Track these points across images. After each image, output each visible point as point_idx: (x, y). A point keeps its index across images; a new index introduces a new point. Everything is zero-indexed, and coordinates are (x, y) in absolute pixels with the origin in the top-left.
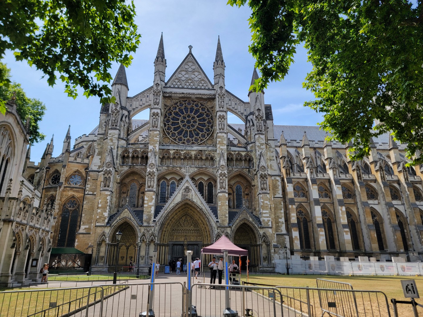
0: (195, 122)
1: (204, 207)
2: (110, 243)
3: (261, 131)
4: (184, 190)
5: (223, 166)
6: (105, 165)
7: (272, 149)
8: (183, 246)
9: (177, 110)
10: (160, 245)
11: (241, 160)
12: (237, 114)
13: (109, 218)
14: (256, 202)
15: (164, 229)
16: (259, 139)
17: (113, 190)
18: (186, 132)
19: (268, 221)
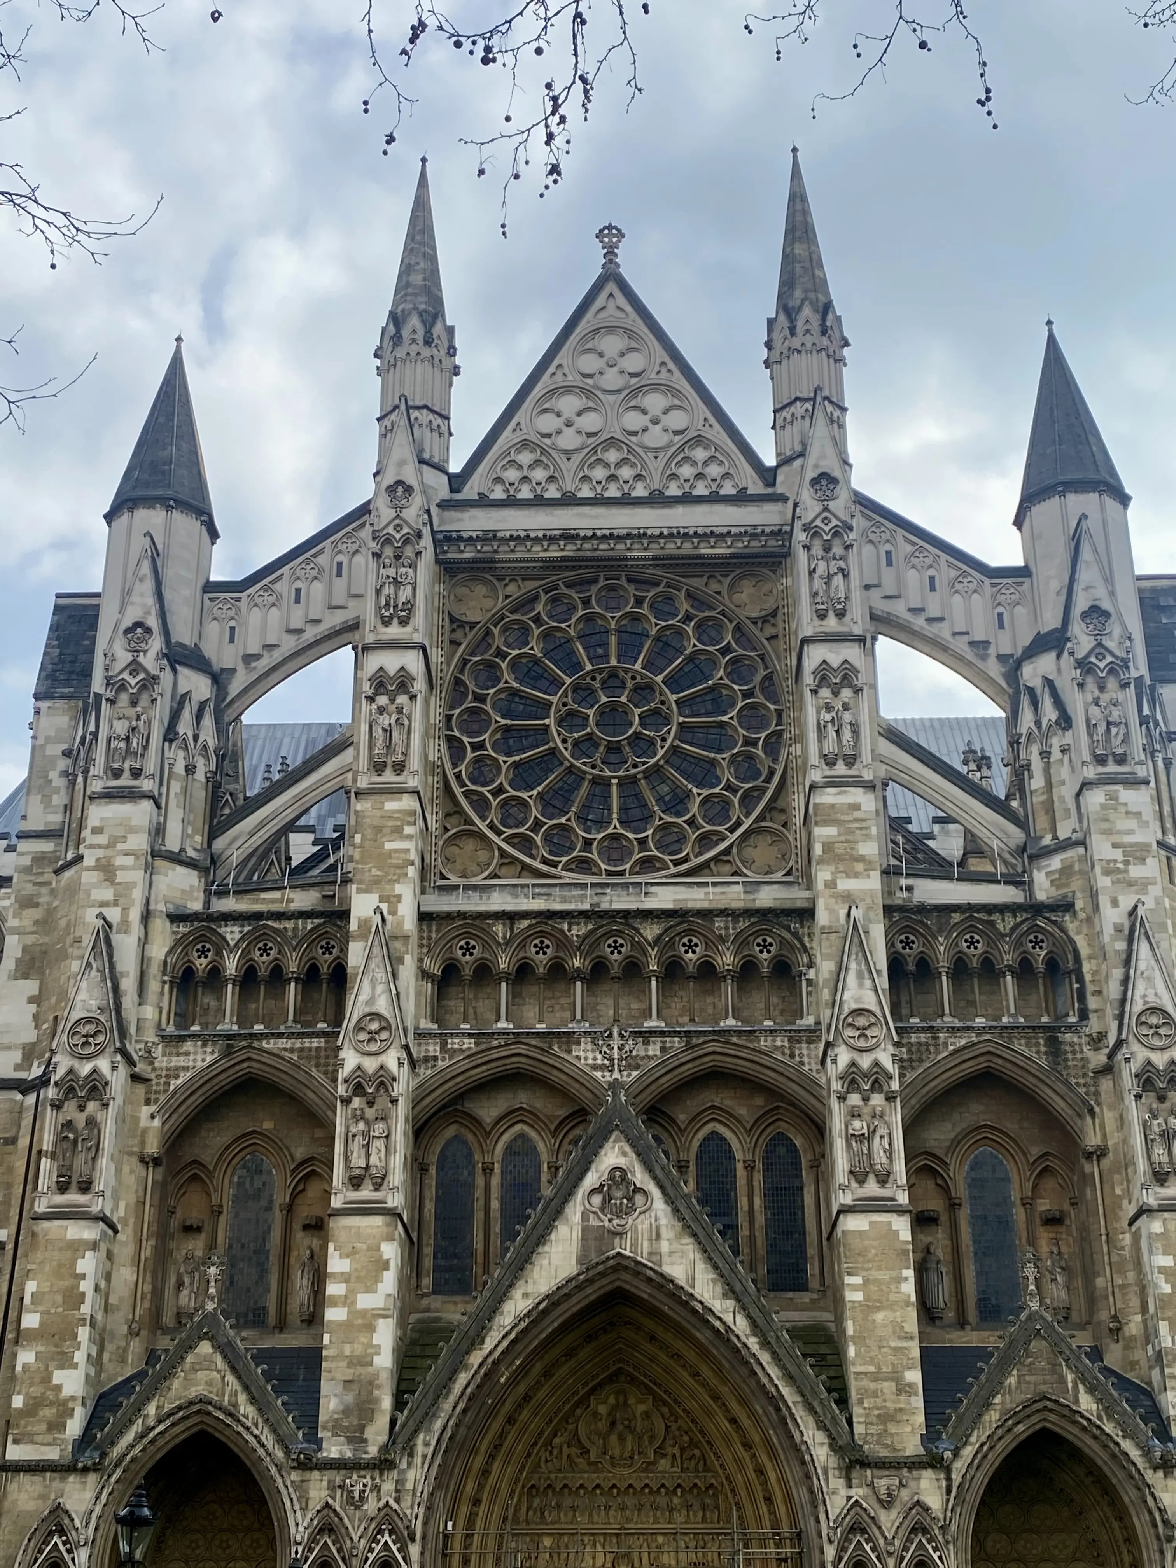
0: (658, 716)
1: (740, 1319)
3: (1121, 760)
4: (597, 1200)
5: (861, 1021)
6: (61, 1039)
9: (535, 648)
11: (990, 968)
12: (945, 649)
13: (90, 1404)
14: (1122, 1272)
15: (470, 1488)
16: (1112, 815)
17: (115, 1208)
18: (598, 790)
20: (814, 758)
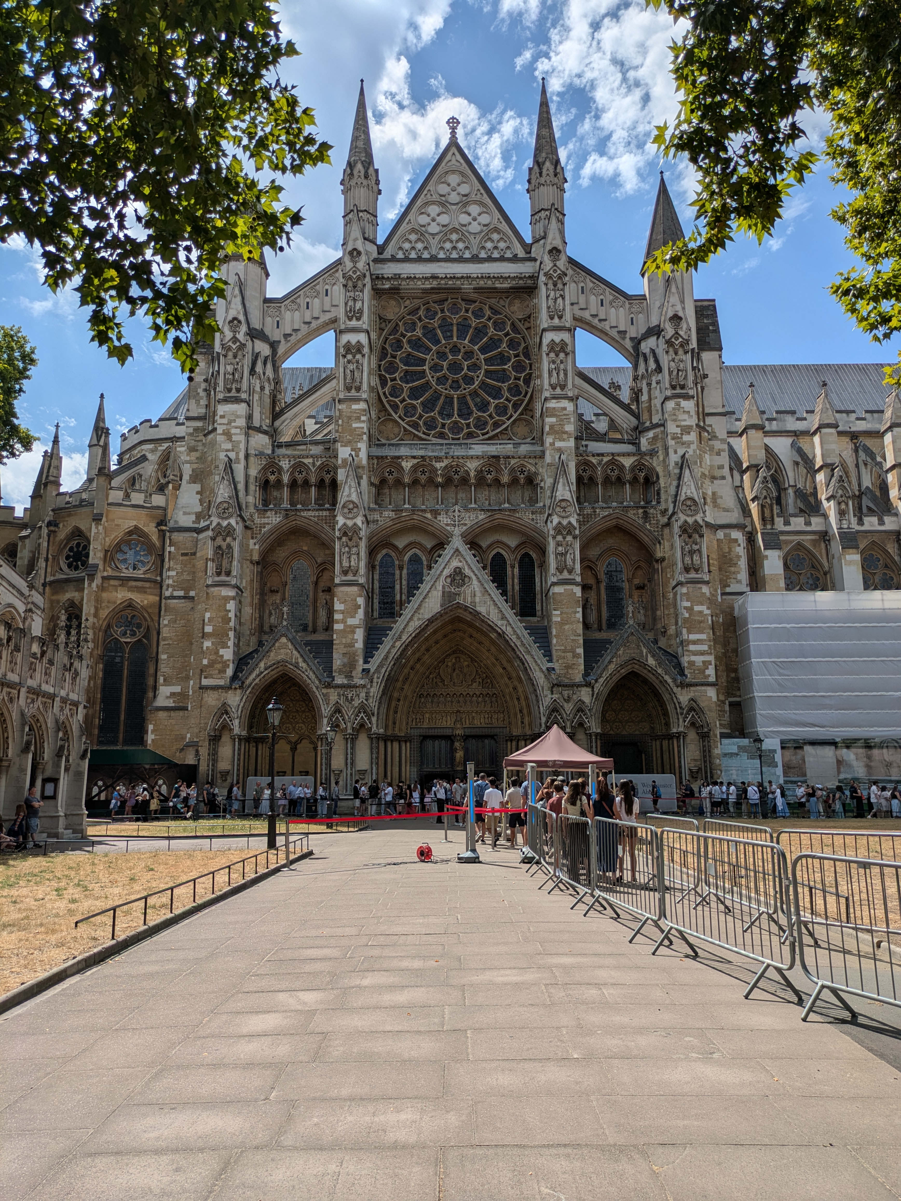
0: (475, 367)
1: (509, 629)
2: (244, 733)
3: (683, 387)
4: (449, 580)
5: (563, 504)
6: (213, 510)
7: (717, 445)
8: (453, 742)
9: (419, 332)
10: (386, 739)
11: (620, 481)
13: (236, 663)
14: (669, 609)
15: (395, 695)
16: (677, 413)
17: (241, 582)
18: (448, 400)
19: (706, 664)
20: (546, 386)
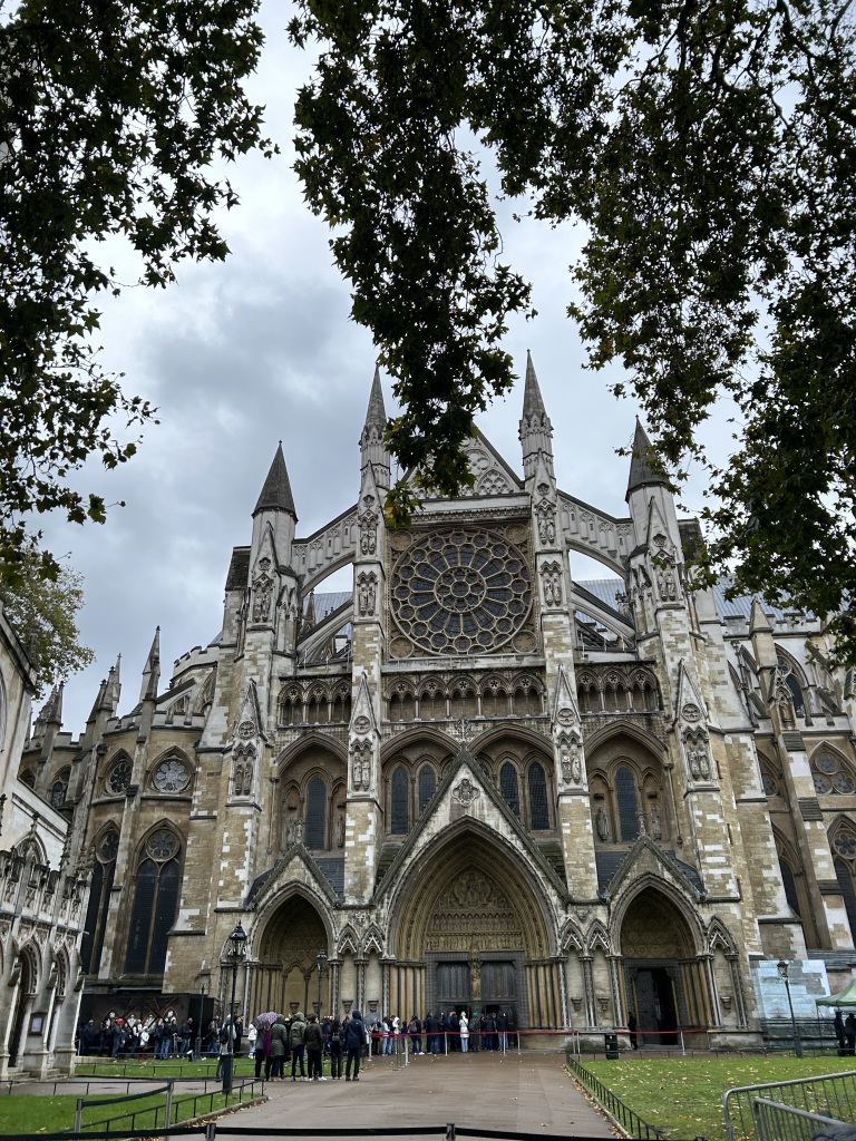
0: (478, 587)
1: (518, 842)
2: (256, 960)
4: (457, 793)
5: (566, 714)
6: (237, 730)
7: (717, 651)
8: (469, 968)
9: (427, 560)
10: (398, 965)
11: (621, 689)
13: (251, 884)
14: (682, 818)
15: (408, 916)
16: (670, 622)
17: (260, 799)
18: (454, 619)
19: (726, 877)
20: (543, 603)
